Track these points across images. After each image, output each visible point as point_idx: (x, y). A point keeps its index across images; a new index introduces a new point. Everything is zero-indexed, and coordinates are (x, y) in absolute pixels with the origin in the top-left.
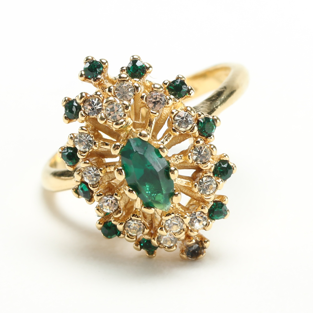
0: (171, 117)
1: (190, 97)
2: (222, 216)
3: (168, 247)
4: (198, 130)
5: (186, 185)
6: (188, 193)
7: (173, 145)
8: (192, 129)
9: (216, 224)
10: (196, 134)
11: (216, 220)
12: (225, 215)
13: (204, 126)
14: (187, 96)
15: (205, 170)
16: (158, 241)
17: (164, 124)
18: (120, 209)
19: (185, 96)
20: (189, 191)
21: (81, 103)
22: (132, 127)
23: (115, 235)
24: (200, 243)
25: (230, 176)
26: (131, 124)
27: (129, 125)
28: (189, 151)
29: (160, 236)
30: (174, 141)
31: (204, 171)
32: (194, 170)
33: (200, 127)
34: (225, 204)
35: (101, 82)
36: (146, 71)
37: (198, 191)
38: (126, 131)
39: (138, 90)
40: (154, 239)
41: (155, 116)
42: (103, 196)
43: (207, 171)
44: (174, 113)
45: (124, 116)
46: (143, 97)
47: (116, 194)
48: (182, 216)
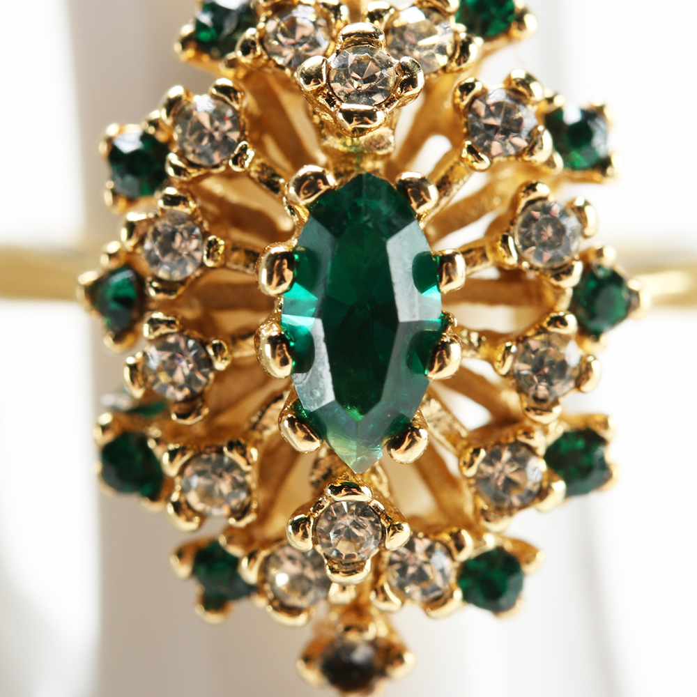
4: (575, 289)
8: (562, 274)
10: (565, 295)
13: (595, 291)
15: (532, 421)
19: (584, 169)
22: (380, 166)
24: (382, 654)
27: (378, 152)
28: (511, 338)
31: (526, 424)
34: (526, 575)
36: (510, 30)
37: (472, 477)
38: (358, 165)
39: (465, 62)
40: (252, 556)
41: (473, 169)
42: (175, 330)
43: (535, 427)
44: (535, 190)
45: (386, 106)
46: (467, 88)
47: (220, 345)
48: (387, 518)
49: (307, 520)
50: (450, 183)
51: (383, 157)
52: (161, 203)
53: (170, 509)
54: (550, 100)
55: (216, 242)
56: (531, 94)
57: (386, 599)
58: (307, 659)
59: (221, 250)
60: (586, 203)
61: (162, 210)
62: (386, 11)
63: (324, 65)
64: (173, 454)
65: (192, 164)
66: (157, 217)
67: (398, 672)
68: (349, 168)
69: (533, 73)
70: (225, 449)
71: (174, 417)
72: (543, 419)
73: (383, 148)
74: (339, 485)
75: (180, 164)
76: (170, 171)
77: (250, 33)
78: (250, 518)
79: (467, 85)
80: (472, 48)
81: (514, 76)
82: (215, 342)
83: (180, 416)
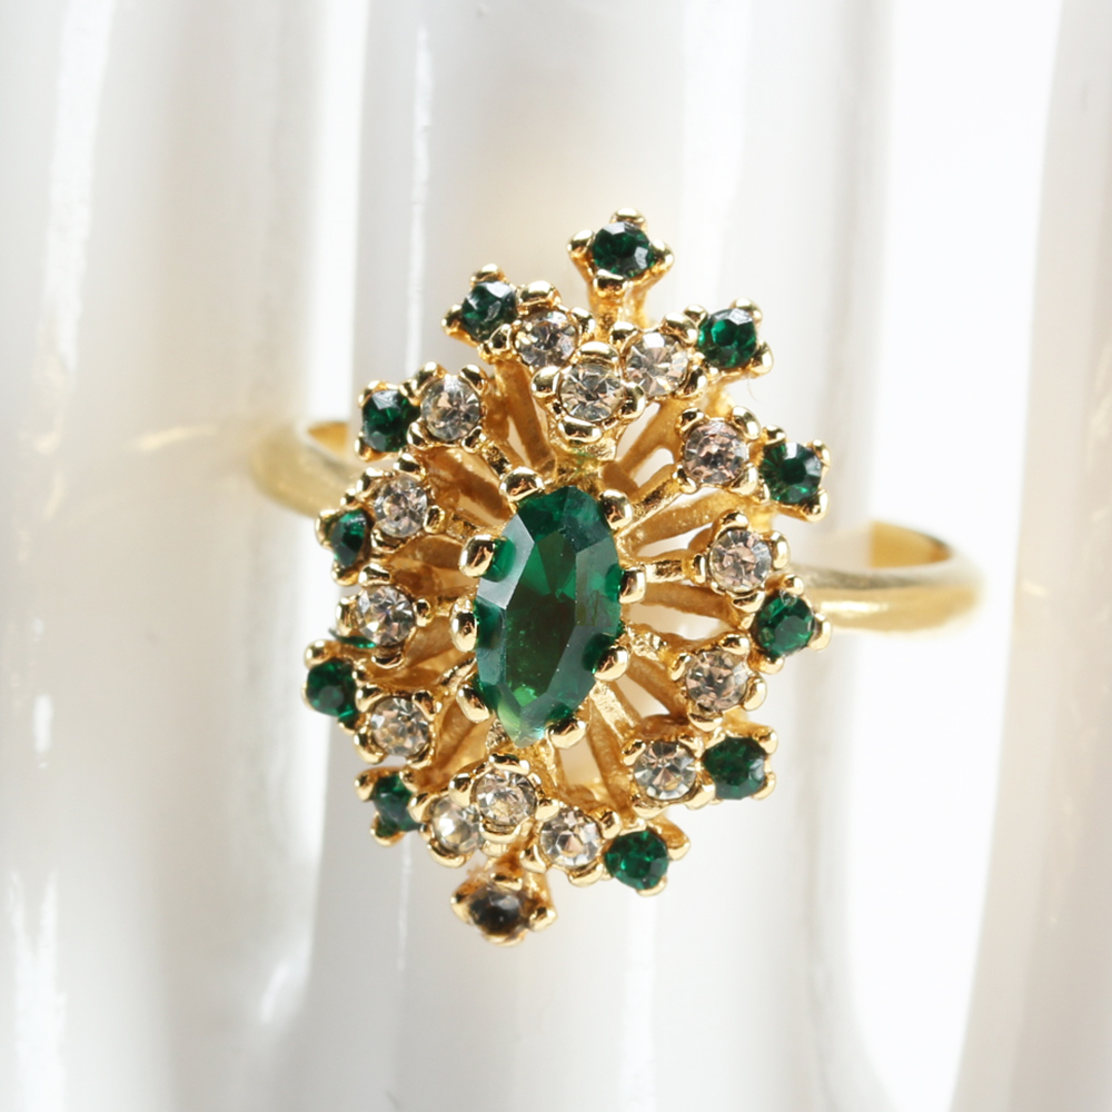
0: (716, 527)
1: (803, 518)
2: (639, 884)
3: (441, 845)
4: (758, 614)
5: (613, 727)
6: (603, 753)
7: (661, 602)
8: (746, 600)
9: (609, 889)
10: (746, 619)
11: (615, 880)
12: (647, 886)
13: (779, 617)
14: (798, 511)
15: (694, 727)
16: (430, 812)
17: (684, 532)
18: (402, 650)
19: (793, 504)
20: (607, 750)
21: (524, 308)
22: (599, 470)
23: (335, 711)
24: (528, 905)
25: (739, 797)
26: (604, 459)
27: (599, 458)
28: (691, 647)
29: (445, 803)
30: (674, 595)
31: (690, 727)
32: (664, 711)
33: (768, 613)
34: (671, 859)
35: (618, 297)
36: (747, 364)
37: (631, 766)
38: (579, 467)
39: (693, 391)
40: (421, 798)
41: (681, 490)
42: (388, 583)
43: (696, 733)
44: (734, 519)
45: (606, 424)
46: (689, 416)
47: (425, 605)
48: (541, 792)
49: (468, 780)
50: (660, 498)
51: (604, 463)
52: (397, 466)
53: (357, 740)
54: (772, 435)
55: (437, 511)
56: (747, 431)
57: (533, 859)
58: (460, 898)
59: (442, 518)
60: (781, 538)
61: (397, 473)
62: (629, 332)
63: (557, 376)
64: (368, 693)
65: (431, 437)
66: (391, 476)
67: (540, 924)
68: (571, 467)
69: (754, 412)
70: (413, 697)
71: (373, 659)
72: (704, 726)
73: (603, 455)
74: (502, 755)
75: (420, 435)
76: (410, 439)
77: (505, 328)
78: (427, 762)
79: (690, 413)
80: (702, 381)
81: (735, 413)
82: (422, 601)
83: (378, 660)
